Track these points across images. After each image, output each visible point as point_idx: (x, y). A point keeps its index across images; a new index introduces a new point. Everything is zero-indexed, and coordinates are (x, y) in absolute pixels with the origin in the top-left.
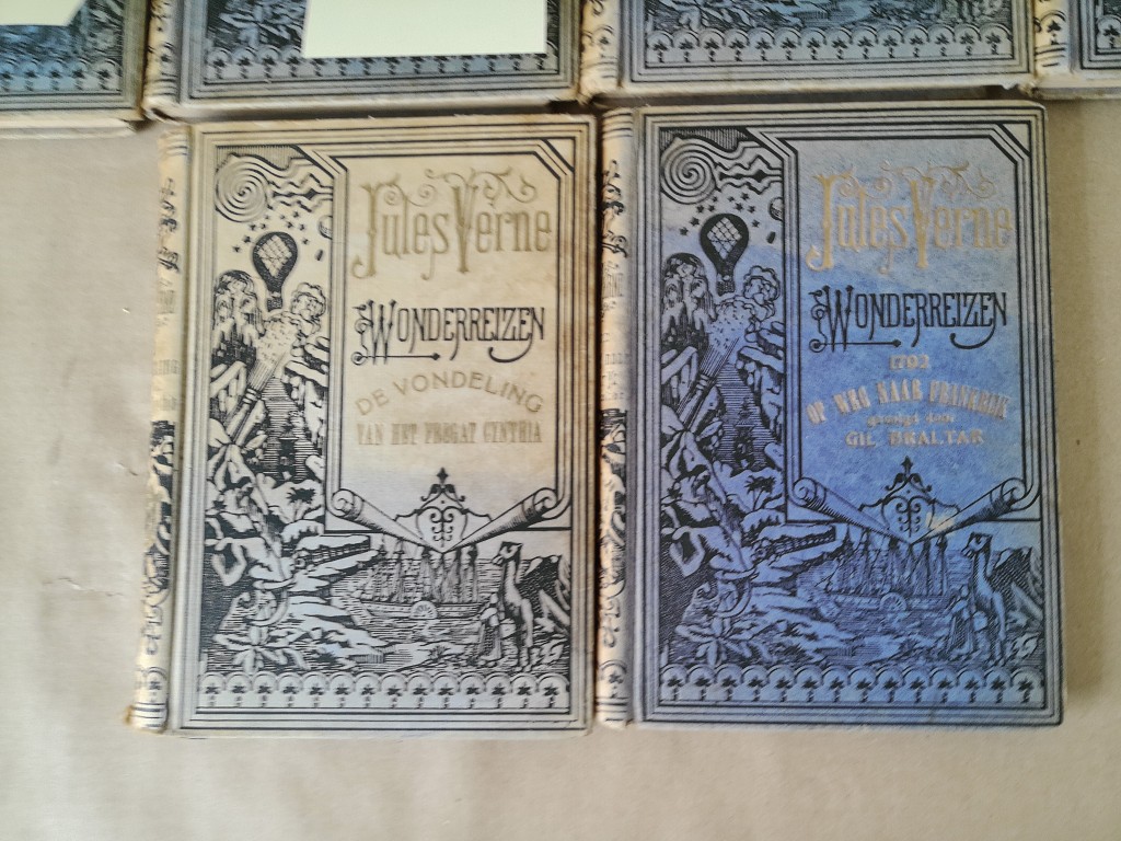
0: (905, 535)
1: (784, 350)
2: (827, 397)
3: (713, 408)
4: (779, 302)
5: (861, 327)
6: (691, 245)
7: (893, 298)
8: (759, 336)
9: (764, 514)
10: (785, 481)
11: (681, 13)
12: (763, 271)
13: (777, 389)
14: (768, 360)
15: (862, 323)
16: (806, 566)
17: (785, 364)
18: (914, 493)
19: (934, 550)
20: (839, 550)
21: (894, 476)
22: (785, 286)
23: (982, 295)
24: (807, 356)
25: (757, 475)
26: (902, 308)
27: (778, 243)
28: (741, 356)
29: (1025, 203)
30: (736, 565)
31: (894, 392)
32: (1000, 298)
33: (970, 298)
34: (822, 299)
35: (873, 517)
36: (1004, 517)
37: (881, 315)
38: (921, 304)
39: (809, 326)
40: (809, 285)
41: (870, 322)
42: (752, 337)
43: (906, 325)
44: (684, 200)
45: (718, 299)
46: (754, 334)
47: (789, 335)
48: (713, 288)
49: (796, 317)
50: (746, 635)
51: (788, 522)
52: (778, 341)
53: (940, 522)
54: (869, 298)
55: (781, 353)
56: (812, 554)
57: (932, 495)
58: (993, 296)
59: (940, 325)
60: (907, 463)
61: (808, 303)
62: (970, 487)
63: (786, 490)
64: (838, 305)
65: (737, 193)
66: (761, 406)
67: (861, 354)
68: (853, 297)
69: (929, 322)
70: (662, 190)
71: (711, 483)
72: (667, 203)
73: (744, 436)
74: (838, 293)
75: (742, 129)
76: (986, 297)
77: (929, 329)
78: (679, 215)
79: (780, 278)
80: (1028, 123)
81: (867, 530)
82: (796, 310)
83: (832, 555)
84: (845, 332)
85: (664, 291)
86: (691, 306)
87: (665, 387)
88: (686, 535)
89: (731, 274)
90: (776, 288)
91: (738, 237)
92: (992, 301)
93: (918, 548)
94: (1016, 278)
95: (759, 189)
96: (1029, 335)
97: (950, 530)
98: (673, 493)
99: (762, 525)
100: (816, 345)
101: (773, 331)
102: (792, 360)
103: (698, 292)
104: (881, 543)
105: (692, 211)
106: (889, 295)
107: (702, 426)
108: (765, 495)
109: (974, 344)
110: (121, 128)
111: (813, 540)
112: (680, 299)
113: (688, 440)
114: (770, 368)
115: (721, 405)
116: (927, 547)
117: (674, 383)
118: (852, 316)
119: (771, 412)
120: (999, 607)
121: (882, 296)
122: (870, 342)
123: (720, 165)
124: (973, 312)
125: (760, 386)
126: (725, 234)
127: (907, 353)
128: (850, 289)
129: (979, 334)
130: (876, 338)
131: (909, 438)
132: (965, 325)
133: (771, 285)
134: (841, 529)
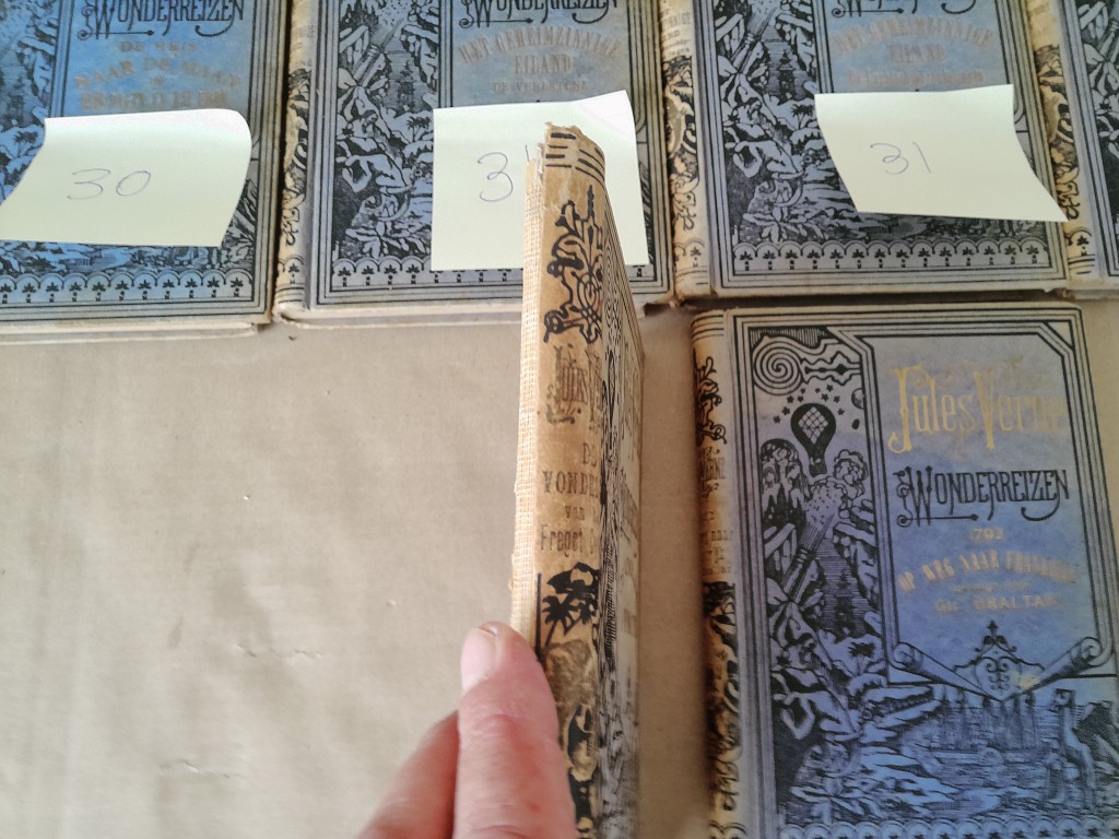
0: (995, 693)
1: (875, 525)
2: (915, 568)
3: (814, 580)
4: (867, 482)
5: (942, 503)
6: (784, 431)
7: (968, 477)
8: (851, 513)
9: (867, 678)
10: (884, 646)
11: (762, 228)
12: (850, 454)
13: (871, 561)
14: (861, 535)
15: (942, 500)
16: (909, 725)
17: (877, 538)
18: (1002, 653)
19: (1023, 705)
20: (938, 709)
21: (981, 639)
22: (871, 468)
23: (1045, 472)
24: (896, 530)
25: (858, 641)
26: (976, 486)
27: (862, 429)
28: (836, 532)
29: (1074, 391)
30: (845, 727)
31: (974, 563)
32: (1061, 475)
33: (1035, 475)
34: (905, 479)
35: (966, 677)
36: (1084, 673)
37: (959, 492)
38: (993, 482)
39: (896, 503)
40: (893, 466)
41: (949, 498)
42: (845, 514)
43: (981, 501)
44: (775, 391)
45: (812, 480)
46: (846, 511)
47: (878, 512)
48: (806, 471)
49: (883, 495)
50: (857, 794)
51: (890, 684)
52: (869, 517)
53: (1026, 680)
54: (947, 478)
55: (872, 528)
56: (912, 713)
57: (1018, 655)
58: (1054, 473)
59: (1011, 500)
60: (993, 626)
61: (893, 483)
62: (1052, 647)
63: (886, 655)
64: (920, 483)
65: (823, 385)
66: (858, 578)
67: (943, 527)
68: (933, 477)
69: (1001, 498)
70: (754, 383)
71: (817, 651)
72: (759, 393)
73: (844, 605)
74: (919, 473)
75: (823, 328)
76: (1049, 474)
77: (1003, 503)
78: (772, 404)
79: (866, 460)
80: (1069, 322)
81: (961, 689)
82: (882, 490)
83: (932, 714)
84: (927, 508)
85: (762, 474)
86: (788, 486)
87: (768, 561)
88: (797, 701)
89: (822, 457)
90: (865, 468)
91: (826, 424)
92: (1054, 478)
93: (1009, 705)
94: (1073, 457)
95: (842, 381)
96: (1089, 509)
97: (1037, 687)
98: (783, 661)
99: (867, 688)
100: (903, 520)
101: (863, 508)
102: (883, 534)
103: (794, 473)
104: (975, 701)
105: (782, 402)
106: (964, 474)
107: (805, 596)
108: (867, 659)
109: (1041, 516)
110: (247, 329)
111: (914, 701)
112: (778, 480)
113: (793, 610)
114: (863, 542)
115: (821, 577)
116: (1016, 704)
117: (776, 557)
118: (933, 493)
119: (867, 582)
120: (1088, 759)
121: (958, 475)
122: (951, 517)
123: (805, 359)
124: (1038, 488)
125: (855, 559)
126: (814, 423)
127: (984, 526)
128: (929, 469)
129: (1047, 507)
130: (956, 512)
131: (992, 603)
132: (1033, 499)
133: (859, 467)
134: (938, 689)
